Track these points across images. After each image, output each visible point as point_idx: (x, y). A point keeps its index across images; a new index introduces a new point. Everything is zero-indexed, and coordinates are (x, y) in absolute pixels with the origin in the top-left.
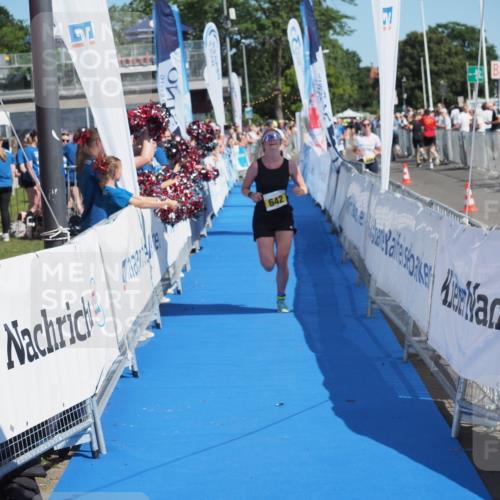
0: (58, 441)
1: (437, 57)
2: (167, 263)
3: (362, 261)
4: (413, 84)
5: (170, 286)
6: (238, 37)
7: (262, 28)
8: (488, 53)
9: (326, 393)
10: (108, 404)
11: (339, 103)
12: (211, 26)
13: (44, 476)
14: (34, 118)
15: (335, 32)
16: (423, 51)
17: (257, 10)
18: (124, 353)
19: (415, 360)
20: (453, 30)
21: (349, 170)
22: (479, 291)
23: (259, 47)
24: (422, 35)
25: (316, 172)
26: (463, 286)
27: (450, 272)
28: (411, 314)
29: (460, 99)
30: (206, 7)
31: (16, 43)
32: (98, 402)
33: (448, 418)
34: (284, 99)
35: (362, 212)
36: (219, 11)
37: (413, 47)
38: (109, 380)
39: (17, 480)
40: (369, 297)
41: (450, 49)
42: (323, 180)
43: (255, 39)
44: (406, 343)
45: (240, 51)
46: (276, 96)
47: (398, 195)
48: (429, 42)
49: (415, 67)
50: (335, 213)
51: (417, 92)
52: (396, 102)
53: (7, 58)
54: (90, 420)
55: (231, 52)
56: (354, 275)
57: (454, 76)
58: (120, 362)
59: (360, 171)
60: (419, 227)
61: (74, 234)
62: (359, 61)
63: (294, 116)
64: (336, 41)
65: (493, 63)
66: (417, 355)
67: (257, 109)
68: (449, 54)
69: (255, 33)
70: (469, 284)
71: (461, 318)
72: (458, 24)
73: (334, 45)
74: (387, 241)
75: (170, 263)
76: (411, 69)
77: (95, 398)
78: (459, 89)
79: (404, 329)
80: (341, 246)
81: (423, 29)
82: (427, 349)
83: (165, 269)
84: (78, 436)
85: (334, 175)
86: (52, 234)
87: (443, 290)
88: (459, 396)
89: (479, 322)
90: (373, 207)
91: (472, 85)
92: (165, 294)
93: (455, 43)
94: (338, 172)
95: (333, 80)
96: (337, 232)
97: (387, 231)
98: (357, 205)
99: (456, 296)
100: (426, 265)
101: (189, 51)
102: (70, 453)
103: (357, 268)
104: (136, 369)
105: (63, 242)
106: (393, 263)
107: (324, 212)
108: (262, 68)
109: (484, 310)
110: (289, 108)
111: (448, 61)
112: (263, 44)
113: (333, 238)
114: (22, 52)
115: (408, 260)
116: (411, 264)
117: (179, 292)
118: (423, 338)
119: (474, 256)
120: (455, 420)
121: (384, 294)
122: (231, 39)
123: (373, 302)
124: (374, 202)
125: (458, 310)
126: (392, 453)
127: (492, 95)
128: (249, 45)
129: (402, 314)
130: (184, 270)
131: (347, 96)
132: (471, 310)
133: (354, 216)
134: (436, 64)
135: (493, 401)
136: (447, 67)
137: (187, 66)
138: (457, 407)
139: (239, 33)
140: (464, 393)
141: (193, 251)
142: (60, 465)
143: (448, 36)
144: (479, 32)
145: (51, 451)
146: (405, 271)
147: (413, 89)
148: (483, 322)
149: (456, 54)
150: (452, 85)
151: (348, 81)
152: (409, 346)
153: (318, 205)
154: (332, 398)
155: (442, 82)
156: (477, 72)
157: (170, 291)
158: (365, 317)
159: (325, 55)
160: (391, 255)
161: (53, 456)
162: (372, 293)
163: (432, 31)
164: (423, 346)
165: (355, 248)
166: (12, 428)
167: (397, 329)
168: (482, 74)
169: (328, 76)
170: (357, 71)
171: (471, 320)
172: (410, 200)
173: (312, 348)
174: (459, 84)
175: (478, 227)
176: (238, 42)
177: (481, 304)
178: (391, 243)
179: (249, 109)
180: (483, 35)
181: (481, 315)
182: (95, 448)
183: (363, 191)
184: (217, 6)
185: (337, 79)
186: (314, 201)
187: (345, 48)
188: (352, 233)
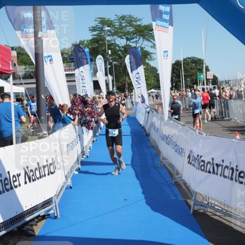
0: (42, 212)
1: (186, 70)
2: (83, 145)
3: (157, 146)
4: (177, 80)
5: (84, 154)
6: (111, 61)
7: (120, 58)
8: (206, 69)
9: (143, 196)
10: (61, 199)
11: (149, 86)
12: (100, 56)
13: (36, 225)
14: (35, 90)
15: (148, 60)
16: (181, 67)
17: (119, 51)
18: (67, 180)
19: (177, 184)
20: (193, 60)
21: (153, 112)
22: (202, 159)
23: (119, 65)
24: (181, 61)
25: (140, 112)
26: (196, 156)
27: (191, 151)
28: (176, 166)
29: (195, 86)
30: (99, 49)
31: (27, 62)
32: (57, 197)
33: (189, 206)
34: (128, 84)
35: (158, 128)
36: (105, 51)
37: (178, 66)
38: (61, 189)
39: (26, 227)
40: (160, 160)
41: (191, 67)
42: (143, 116)
43: (118, 62)
44: (174, 178)
45: (112, 66)
46: (125, 83)
47: (171, 122)
48: (183, 64)
49: (178, 74)
50: (147, 128)
51: (179, 83)
52: (171, 86)
53: (24, 67)
54: (54, 204)
55: (109, 67)
56: (154, 152)
57: (193, 77)
58: (65, 183)
59: (157, 112)
60: (179, 134)
61: (49, 134)
62: (157, 71)
63: (132, 91)
64: (149, 63)
65: (208, 72)
66: (178, 182)
67: (118, 88)
68: (191, 69)
69: (118, 59)
70: (198, 156)
71: (195, 169)
72: (195, 58)
73: (148, 65)
74: (167, 139)
75: (85, 146)
76: (177, 74)
77: (56, 196)
78: (195, 82)
79: (173, 172)
80: (149, 141)
81: (181, 59)
82: (182, 180)
83: (83, 148)
84: (49, 210)
85: (147, 114)
86: (41, 134)
87: (188, 158)
88: (193, 198)
89: (202, 170)
90: (162, 126)
91: (200, 81)
92: (83, 157)
93: (193, 65)
94: (149, 113)
95: (147, 78)
96: (148, 135)
97: (167, 135)
98: (156, 125)
99: (193, 160)
100: (182, 148)
101: (93, 66)
102: (46, 217)
103: (155, 149)
104: (71, 186)
105: (45, 137)
106: (169, 147)
107: (143, 127)
108: (120, 73)
109: (204, 166)
110: (130, 88)
111: (191, 71)
112: (121, 64)
113: (146, 137)
114: (29, 65)
115: (175, 146)
116: (176, 148)
117: (88, 157)
118: (180, 176)
119: (200, 145)
120: (192, 208)
121: (165, 159)
122: (109, 62)
123: (161, 162)
124: (162, 124)
125: (194, 165)
126: (168, 219)
127: (207, 84)
128: (116, 64)
129: (173, 167)
130: (90, 149)
131: (152, 84)
132: (199, 166)
133: (155, 129)
134: (186, 72)
135: (206, 200)
136: (190, 74)
137: (92, 71)
138: (193, 203)
139: (112, 59)
140: (195, 197)
141: (93, 141)
142: (42, 221)
143: (191, 62)
144: (203, 60)
145: (39, 216)
146: (174, 151)
147: (177, 82)
148: (203, 170)
149: (194, 69)
150: (192, 80)
151: (153, 78)
152: (175, 179)
153: (141, 125)
154: (145, 198)
155: (188, 79)
156: (202, 76)
157: (84, 156)
158: (159, 168)
159: (144, 68)
160: (168, 144)
161: (40, 218)
162: (161, 159)
163: (185, 60)
164: (180, 179)
165: (155, 141)
166: (26, 207)
167: (170, 172)
168: (204, 77)
169: (145, 76)
170: (156, 75)
171: (199, 169)
172: (176, 124)
173: (138, 179)
174: (194, 80)
175: (202, 134)
176: (112, 63)
177: (203, 163)
178: (168, 140)
179: (115, 88)
180: (204, 62)
181: (202, 168)
182: (56, 215)
183: (158, 120)
184: (103, 49)
185: (149, 77)
186: (139, 123)
187: (152, 66)
188: (154, 136)
